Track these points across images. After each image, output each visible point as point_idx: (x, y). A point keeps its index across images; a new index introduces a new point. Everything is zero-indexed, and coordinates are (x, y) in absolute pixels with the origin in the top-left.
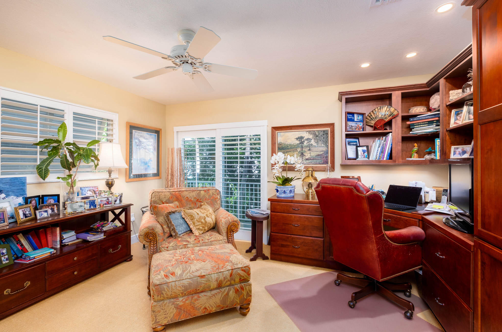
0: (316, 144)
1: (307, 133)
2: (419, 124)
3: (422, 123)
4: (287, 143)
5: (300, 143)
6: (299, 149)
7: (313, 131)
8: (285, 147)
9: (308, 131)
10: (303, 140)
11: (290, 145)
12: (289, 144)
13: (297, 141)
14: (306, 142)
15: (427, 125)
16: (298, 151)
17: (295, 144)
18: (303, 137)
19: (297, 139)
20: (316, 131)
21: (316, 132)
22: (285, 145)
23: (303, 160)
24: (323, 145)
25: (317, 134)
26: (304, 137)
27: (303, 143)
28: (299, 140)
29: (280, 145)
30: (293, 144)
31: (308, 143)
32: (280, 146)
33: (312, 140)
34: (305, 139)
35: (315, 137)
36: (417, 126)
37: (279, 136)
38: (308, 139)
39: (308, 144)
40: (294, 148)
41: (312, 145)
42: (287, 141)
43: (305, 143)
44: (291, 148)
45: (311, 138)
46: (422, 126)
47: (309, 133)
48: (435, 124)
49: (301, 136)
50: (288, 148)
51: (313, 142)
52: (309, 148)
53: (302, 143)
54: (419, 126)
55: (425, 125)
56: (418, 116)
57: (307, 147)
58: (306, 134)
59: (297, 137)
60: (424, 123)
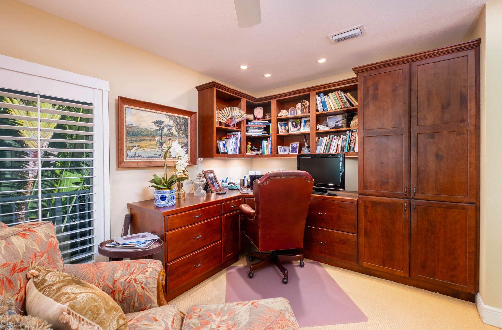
0: (177, 133)
1: (168, 117)
2: (253, 128)
3: (255, 127)
4: (140, 127)
5: (159, 130)
6: (158, 137)
7: (174, 116)
8: (138, 132)
9: (168, 115)
10: (162, 126)
11: (146, 130)
12: (143, 128)
13: (154, 126)
14: (166, 129)
15: (258, 129)
16: (156, 140)
17: (152, 130)
18: (162, 121)
19: (155, 123)
20: (177, 117)
21: (177, 119)
22: (137, 129)
23: (163, 152)
24: (183, 135)
25: (178, 121)
26: (164, 122)
27: (163, 131)
28: (157, 125)
29: (131, 128)
30: (149, 129)
31: (168, 130)
32: (130, 130)
33: (173, 127)
34: (164, 125)
35: (176, 125)
36: (251, 129)
37: (129, 113)
38: (168, 126)
39: (168, 132)
40: (151, 135)
41: (172, 133)
42: (140, 124)
43: (165, 131)
44: (147, 135)
45: (172, 125)
46: (254, 129)
47: (169, 118)
48: (262, 129)
49: (160, 121)
50: (143, 134)
51: (173, 130)
52: (169, 138)
53: (161, 129)
54: (253, 129)
55: (256, 129)
56: (252, 122)
57: (167, 136)
58: (166, 118)
59: (155, 120)
60: (256, 127)
